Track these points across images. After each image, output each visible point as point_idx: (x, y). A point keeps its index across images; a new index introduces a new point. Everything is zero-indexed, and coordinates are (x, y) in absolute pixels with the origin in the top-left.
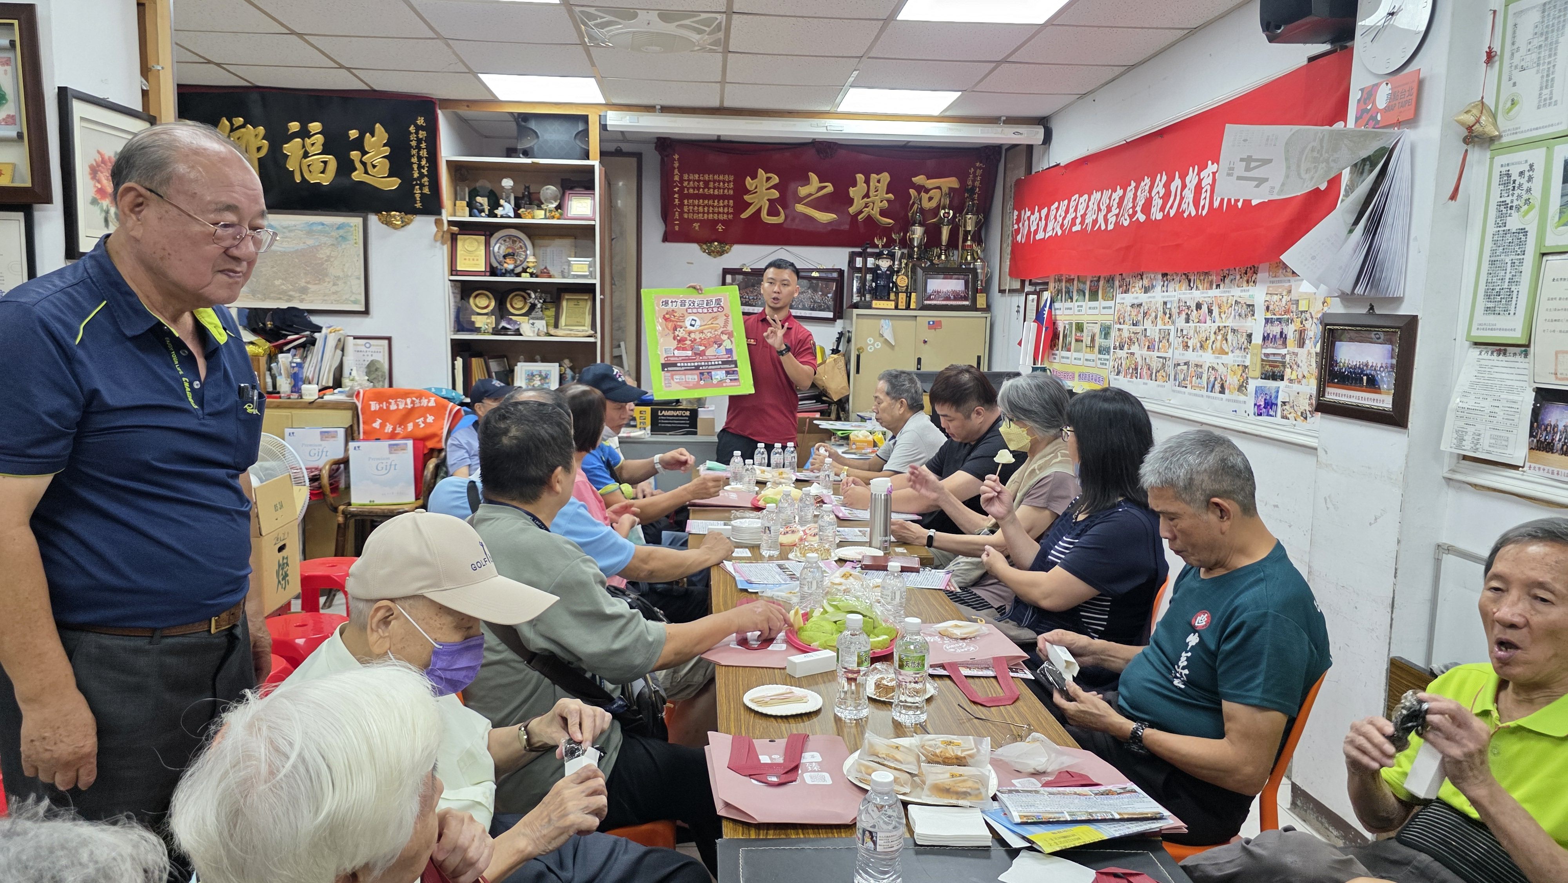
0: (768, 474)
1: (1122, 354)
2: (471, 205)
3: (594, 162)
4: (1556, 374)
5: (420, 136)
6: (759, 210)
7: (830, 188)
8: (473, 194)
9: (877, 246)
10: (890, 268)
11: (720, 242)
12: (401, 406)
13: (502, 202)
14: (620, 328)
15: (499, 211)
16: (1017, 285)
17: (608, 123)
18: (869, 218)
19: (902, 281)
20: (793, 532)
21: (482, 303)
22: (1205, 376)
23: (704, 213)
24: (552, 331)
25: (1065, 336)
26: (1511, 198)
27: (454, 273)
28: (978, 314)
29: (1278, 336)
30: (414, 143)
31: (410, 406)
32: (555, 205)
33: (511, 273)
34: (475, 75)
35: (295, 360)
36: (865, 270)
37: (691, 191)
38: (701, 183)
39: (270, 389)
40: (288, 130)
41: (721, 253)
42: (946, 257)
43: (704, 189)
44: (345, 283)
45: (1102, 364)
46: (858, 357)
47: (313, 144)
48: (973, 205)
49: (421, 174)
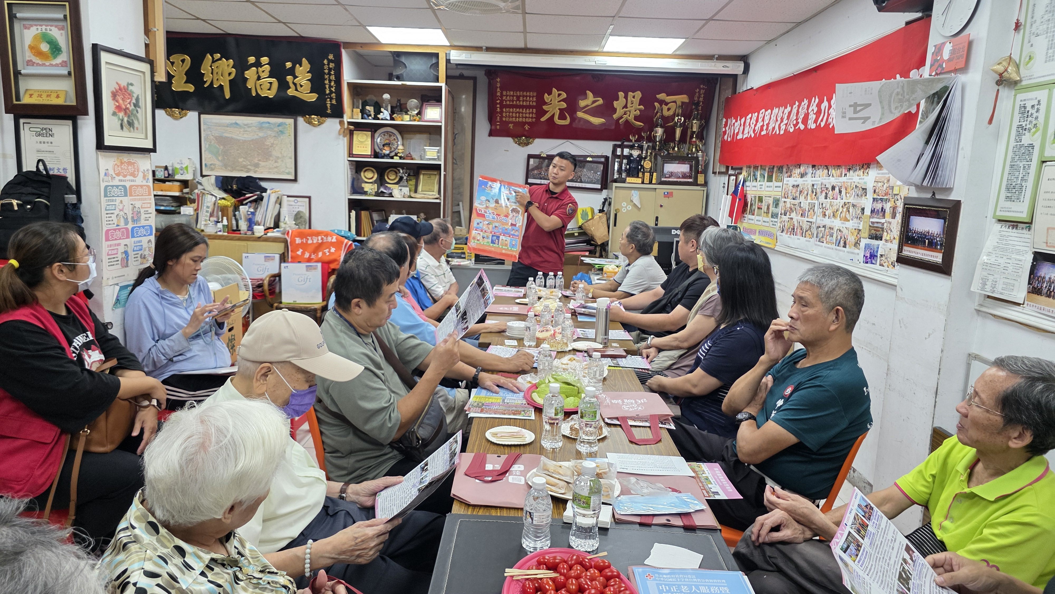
0: (544, 292)
1: (785, 218)
2: (363, 112)
3: (442, 84)
4: (1047, 243)
5: (331, 67)
6: (553, 116)
7: (600, 101)
8: (365, 104)
9: (631, 141)
10: (639, 156)
11: (526, 137)
12: (315, 242)
13: (382, 110)
14: (459, 193)
15: (380, 116)
16: (723, 170)
17: (451, 58)
18: (627, 121)
19: (647, 164)
20: (547, 331)
21: (369, 176)
22: (835, 236)
23: (516, 117)
24: (413, 195)
25: (751, 205)
26: (1025, 122)
27: (351, 156)
28: (698, 188)
29: (880, 210)
30: (326, 71)
31: (320, 241)
32: (416, 112)
33: (388, 156)
34: (364, 27)
35: (250, 210)
36: (622, 157)
37: (508, 103)
38: (515, 97)
39: (235, 228)
40: (248, 62)
41: (527, 144)
42: (678, 149)
43: (516, 101)
44: (282, 161)
45: (773, 225)
46: (616, 215)
47: (263, 71)
48: (698, 114)
49: (330, 90)
